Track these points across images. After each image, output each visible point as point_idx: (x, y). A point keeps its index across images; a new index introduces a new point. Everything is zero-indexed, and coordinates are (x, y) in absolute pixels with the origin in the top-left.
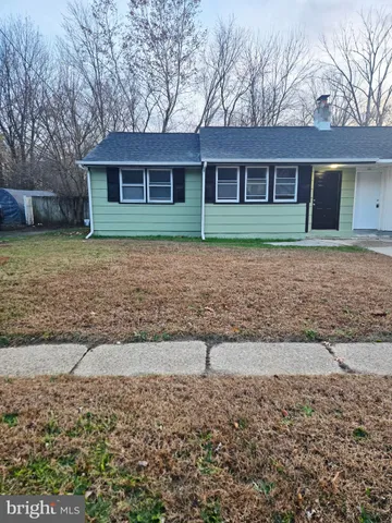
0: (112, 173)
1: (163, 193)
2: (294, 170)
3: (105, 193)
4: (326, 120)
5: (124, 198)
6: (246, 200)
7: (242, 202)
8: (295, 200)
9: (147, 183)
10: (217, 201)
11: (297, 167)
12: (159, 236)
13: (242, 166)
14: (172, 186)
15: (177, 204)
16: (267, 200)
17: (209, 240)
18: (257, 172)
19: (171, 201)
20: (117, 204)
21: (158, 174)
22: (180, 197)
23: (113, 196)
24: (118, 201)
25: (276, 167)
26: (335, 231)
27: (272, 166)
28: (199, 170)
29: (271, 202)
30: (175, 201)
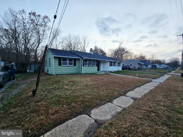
0: (60, 59)
1: (71, 64)
3: (58, 64)
5: (62, 65)
7: (88, 66)
8: (96, 66)
9: (68, 62)
10: (84, 66)
11: (96, 60)
13: (88, 59)
17: (85, 74)
18: (90, 60)
19: (73, 65)
20: (60, 66)
21: (70, 60)
22: (75, 65)
25: (93, 60)
26: (99, 71)
28: (79, 59)
29: (93, 66)
30: (74, 66)
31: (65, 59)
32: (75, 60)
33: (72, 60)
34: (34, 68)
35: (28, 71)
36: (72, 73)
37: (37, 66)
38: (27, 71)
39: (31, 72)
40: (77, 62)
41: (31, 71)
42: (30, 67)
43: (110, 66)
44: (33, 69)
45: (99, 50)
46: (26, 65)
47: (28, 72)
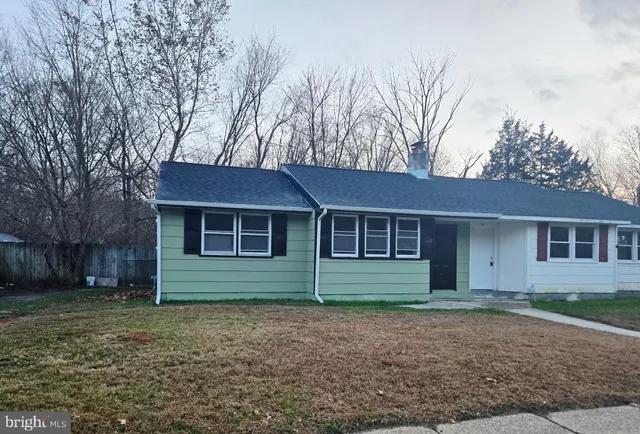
0: (191, 217)
1: (260, 244)
2: (416, 222)
3: (180, 243)
4: (424, 168)
5: (205, 249)
6: (366, 255)
7: (361, 257)
8: (418, 256)
9: (237, 230)
10: (333, 255)
11: (418, 219)
12: (255, 299)
13: (362, 216)
14: (270, 235)
15: (276, 258)
16: (388, 255)
18: (377, 223)
19: (269, 253)
20: (196, 257)
21: (253, 220)
22: (280, 249)
23: (192, 247)
24: (199, 253)
25: (398, 218)
26: (453, 291)
27: (393, 216)
28: (304, 217)
29: (392, 257)
30: (274, 253)
31: (221, 220)
32: (281, 220)
33: (266, 219)
34: (119, 266)
35: (91, 280)
36: (259, 296)
37: (132, 258)
38: (88, 278)
39: (105, 284)
40: (293, 235)
41: (105, 282)
42: (103, 261)
43: (541, 257)
44: (114, 269)
45: (537, 148)
46: (83, 250)
47: (92, 284)
